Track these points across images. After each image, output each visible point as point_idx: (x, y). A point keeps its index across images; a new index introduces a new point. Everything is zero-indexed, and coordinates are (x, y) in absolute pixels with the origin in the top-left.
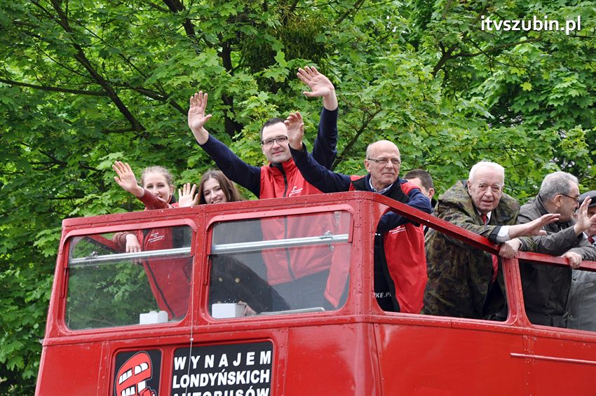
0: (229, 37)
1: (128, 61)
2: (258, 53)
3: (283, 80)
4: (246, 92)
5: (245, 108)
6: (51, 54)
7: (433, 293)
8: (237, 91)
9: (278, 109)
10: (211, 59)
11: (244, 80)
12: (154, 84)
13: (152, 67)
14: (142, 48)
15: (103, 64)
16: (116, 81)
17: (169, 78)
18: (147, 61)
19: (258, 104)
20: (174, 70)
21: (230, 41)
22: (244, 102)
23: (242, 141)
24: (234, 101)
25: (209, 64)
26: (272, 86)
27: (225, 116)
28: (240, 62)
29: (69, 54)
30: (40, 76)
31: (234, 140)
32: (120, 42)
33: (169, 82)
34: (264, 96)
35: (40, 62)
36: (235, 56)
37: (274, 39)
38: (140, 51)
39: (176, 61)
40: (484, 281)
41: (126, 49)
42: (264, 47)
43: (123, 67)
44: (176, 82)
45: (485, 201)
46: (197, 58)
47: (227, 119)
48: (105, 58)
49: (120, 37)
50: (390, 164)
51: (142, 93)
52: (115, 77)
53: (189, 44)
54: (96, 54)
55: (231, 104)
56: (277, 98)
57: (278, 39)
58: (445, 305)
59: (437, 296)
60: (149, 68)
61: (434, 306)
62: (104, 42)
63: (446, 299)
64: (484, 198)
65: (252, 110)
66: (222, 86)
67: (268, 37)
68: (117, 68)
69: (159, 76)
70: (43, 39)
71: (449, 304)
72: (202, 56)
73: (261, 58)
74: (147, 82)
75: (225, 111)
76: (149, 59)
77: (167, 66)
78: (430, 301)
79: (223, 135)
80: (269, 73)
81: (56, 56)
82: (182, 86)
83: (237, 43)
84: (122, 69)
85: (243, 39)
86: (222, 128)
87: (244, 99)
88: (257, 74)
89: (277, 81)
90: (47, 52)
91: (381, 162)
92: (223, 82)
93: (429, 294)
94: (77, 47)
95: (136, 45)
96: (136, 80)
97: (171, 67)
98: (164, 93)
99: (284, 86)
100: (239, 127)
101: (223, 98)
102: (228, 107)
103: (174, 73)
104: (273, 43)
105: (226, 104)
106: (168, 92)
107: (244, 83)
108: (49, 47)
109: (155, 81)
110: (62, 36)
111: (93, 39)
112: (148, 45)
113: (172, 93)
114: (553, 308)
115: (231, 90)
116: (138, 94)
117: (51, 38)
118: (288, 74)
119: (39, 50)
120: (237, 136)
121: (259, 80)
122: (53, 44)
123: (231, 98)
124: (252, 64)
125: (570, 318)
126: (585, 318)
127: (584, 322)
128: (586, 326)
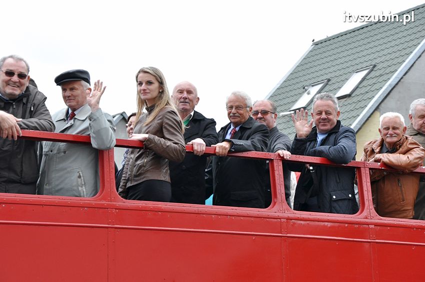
125: (46, 187)
126: (58, 185)
127: (56, 189)
128: (58, 192)
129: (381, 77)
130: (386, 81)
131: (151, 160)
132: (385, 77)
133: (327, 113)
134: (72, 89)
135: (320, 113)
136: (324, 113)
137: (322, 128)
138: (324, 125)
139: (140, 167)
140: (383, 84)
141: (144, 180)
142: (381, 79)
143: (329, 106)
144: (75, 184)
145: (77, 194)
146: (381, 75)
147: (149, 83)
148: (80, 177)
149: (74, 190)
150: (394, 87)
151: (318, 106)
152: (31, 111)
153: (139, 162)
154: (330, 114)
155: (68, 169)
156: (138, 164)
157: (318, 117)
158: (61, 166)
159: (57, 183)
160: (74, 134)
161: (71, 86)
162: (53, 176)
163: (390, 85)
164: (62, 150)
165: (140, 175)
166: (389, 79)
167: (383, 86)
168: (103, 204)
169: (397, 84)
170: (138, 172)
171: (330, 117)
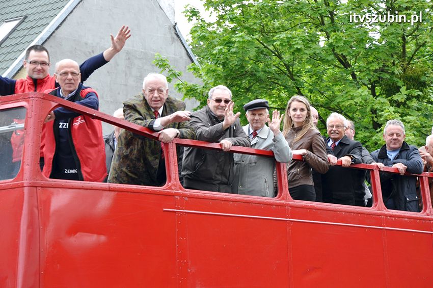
0: (375, 80)
1: (322, 94)
2: (390, 87)
3: (403, 101)
4: (384, 108)
5: (382, 116)
6: (285, 92)
7: (124, 169)
8: (379, 108)
9: (400, 116)
10: (365, 91)
11: (382, 101)
12: (335, 105)
13: (334, 97)
14: (329, 87)
15: (310, 96)
16: (316, 104)
17: (344, 102)
18: (332, 93)
19: (389, 114)
20: (346, 97)
21: (375, 82)
22: (382, 113)
23: (381, 132)
24: (377, 112)
25: (363, 94)
26: (398, 104)
27: (373, 120)
28: (380, 92)
29: (294, 92)
30: (279, 103)
31: (377, 132)
32: (319, 84)
33: (343, 103)
34: (392, 109)
35: (279, 96)
36: (378, 90)
37: (398, 80)
38: (328, 88)
39: (347, 93)
40: (156, 158)
41: (322, 88)
42: (393, 84)
43: (320, 97)
44: (347, 104)
45: (154, 101)
46: (358, 91)
47: (374, 122)
48: (311, 93)
49: (319, 82)
50: (70, 76)
51: (330, 110)
52: (316, 102)
53: (353, 84)
54: (307, 91)
55: (376, 113)
56: (400, 110)
57: (400, 80)
58: (131, 177)
59: (127, 171)
60: (333, 97)
61: (125, 179)
62: (311, 85)
63: (132, 173)
64: (154, 99)
65: (387, 117)
66: (371, 105)
67: (395, 79)
68: (317, 98)
69: (338, 101)
70: (281, 85)
71: (133, 176)
72: (360, 90)
73: (391, 90)
74: (332, 104)
75: (373, 117)
76: (333, 92)
77: (342, 96)
78: (122, 175)
79: (372, 130)
80: (395, 97)
81: (287, 93)
82: (350, 105)
83: (378, 83)
84: (320, 98)
85: (382, 81)
86: (371, 126)
87: (382, 111)
88: (389, 98)
89: (400, 101)
90: (283, 91)
91: (63, 75)
92: (371, 103)
93: (122, 170)
94: (298, 88)
95: (326, 86)
96: (327, 103)
97: (344, 96)
98: (341, 109)
99: (404, 104)
100: (380, 126)
101: (371, 111)
102: (374, 115)
103: (346, 99)
104: (398, 82)
105: (373, 113)
106: (343, 109)
107: (382, 103)
108: (284, 89)
109: (336, 103)
110: (290, 83)
111: (305, 84)
112: (333, 85)
113: (345, 109)
114: (219, 180)
115: (375, 107)
116: (328, 110)
117: (285, 84)
118: (406, 97)
119: (279, 90)
120: (379, 130)
121: (390, 101)
122: (285, 87)
123: (376, 111)
124: (387, 93)
125: (240, 188)
126: (250, 187)
127: (249, 190)
128: (251, 192)
129: (32, 30)
130: (37, 34)
131: (303, 169)
132: (36, 30)
133: (398, 135)
134: (260, 115)
135: (392, 135)
136: (395, 135)
137: (393, 146)
138: (394, 144)
139: (295, 175)
140: (34, 37)
141: (299, 184)
142: (32, 32)
143: (399, 130)
144: (263, 187)
145: (264, 195)
146: (32, 28)
147: (302, 110)
148: (266, 182)
149: (262, 192)
150: (46, 41)
151: (390, 130)
152: (234, 130)
153: (292, 171)
154: (400, 136)
155: (258, 176)
156: (293, 173)
157: (391, 138)
158: (253, 173)
159: (249, 186)
160: (261, 149)
161: (260, 113)
162: (246, 180)
163: (41, 38)
164: (253, 162)
165: (295, 180)
166: (41, 32)
167: (35, 38)
168: (283, 203)
169: (49, 38)
170: (293, 178)
171: (399, 138)
